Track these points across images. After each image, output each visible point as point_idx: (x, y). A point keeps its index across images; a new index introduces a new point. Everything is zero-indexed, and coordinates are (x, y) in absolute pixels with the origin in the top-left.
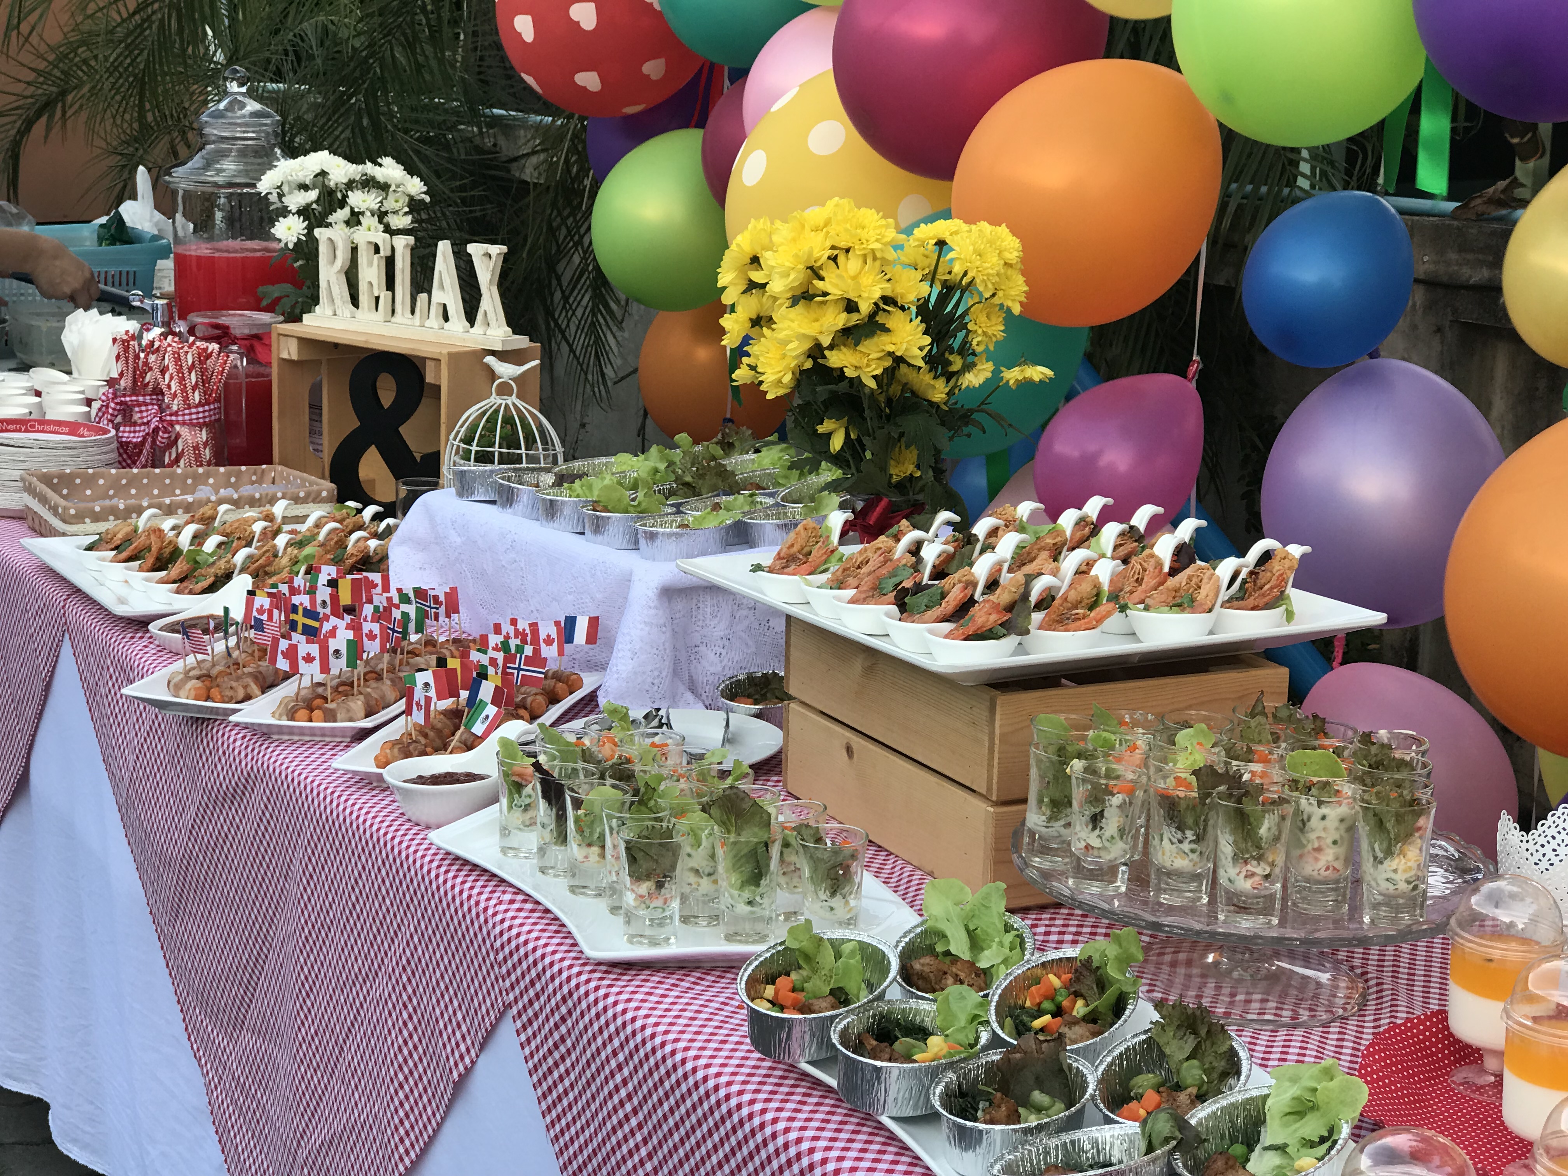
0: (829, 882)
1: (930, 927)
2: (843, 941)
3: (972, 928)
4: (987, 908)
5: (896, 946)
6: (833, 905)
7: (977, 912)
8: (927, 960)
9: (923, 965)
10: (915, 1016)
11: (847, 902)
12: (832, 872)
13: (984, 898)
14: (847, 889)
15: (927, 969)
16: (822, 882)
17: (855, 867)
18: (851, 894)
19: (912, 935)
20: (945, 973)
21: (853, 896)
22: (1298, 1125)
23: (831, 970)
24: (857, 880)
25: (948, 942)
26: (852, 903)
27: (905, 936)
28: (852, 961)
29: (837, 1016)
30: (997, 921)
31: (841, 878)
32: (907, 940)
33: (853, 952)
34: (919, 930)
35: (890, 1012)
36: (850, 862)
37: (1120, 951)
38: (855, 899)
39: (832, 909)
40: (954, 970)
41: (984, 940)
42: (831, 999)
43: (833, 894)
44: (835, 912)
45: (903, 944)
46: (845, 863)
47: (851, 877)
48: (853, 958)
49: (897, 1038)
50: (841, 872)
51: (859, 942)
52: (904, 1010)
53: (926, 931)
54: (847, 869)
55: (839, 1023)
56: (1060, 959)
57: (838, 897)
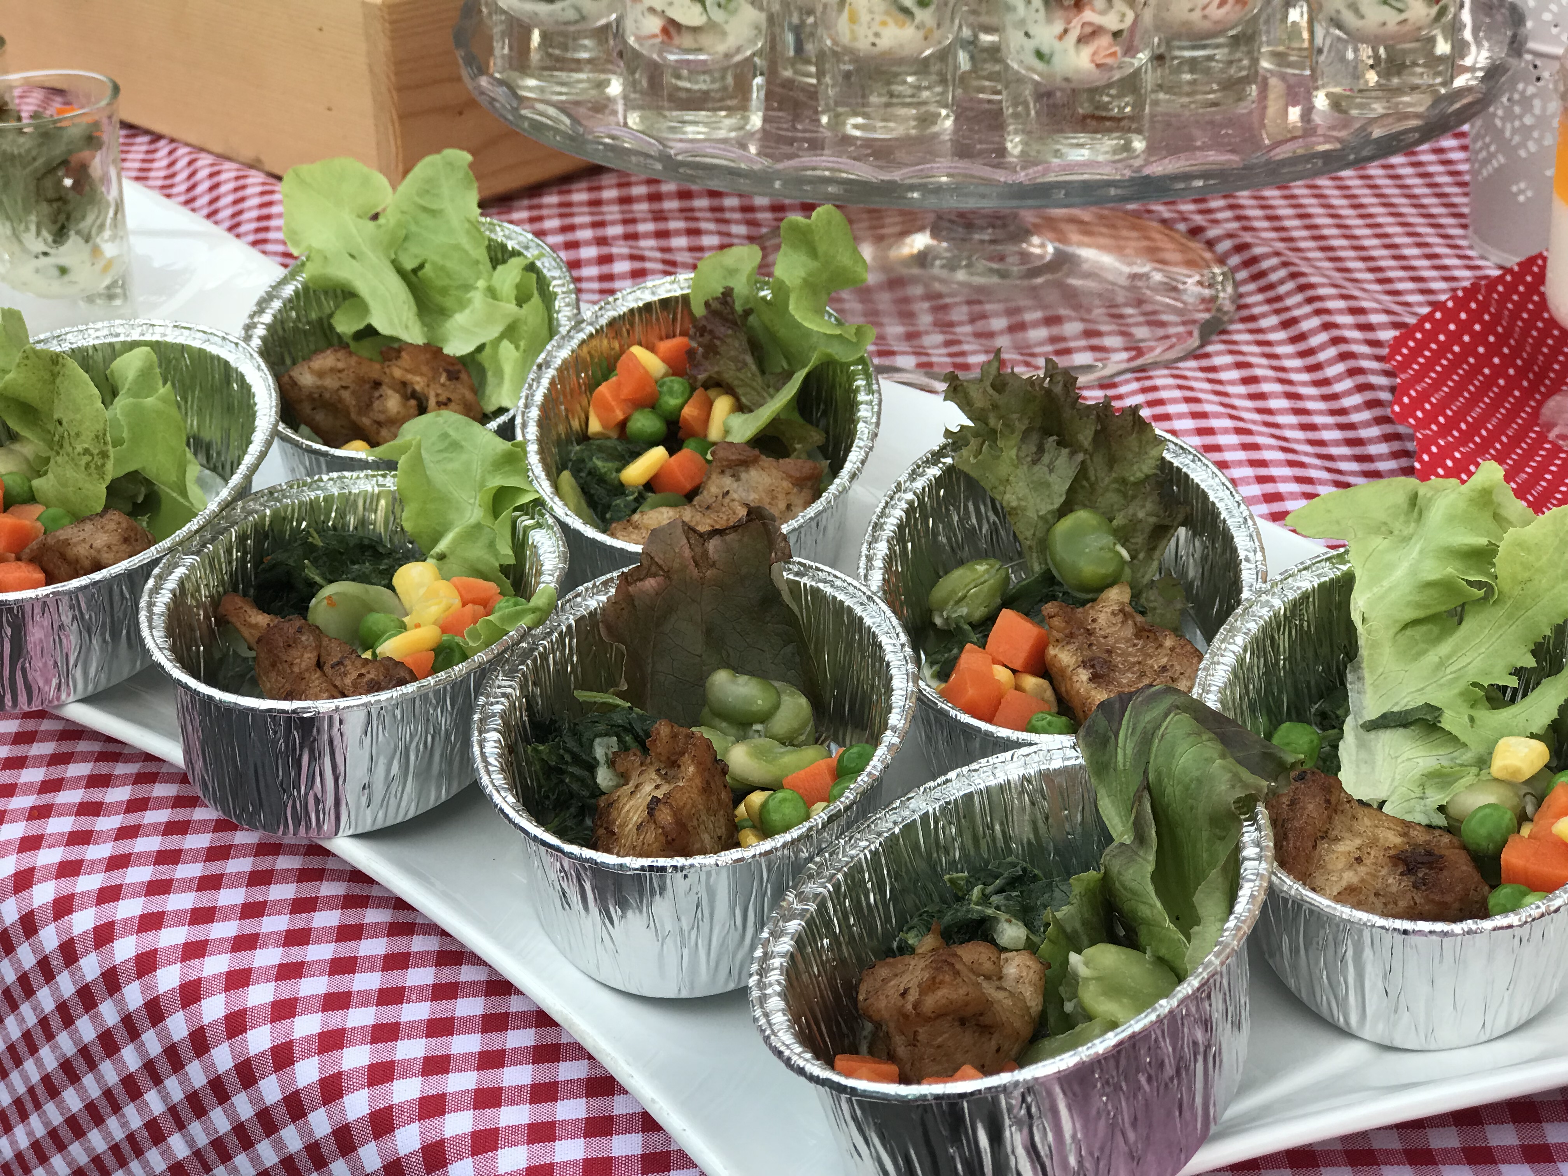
0: (45, 208)
1: (313, 279)
2: (114, 351)
3: (409, 265)
4: (433, 213)
5: (248, 338)
6: (63, 261)
7: (413, 228)
8: (327, 360)
9: (321, 374)
10: (342, 515)
11: (96, 251)
12: (48, 183)
13: (424, 192)
14: (90, 219)
15: (330, 383)
16: (27, 211)
17: (98, 164)
18: (102, 227)
19: (277, 304)
20: (377, 384)
21: (107, 234)
22: (1445, 648)
23: (99, 438)
24: (112, 195)
25: (363, 308)
26: (109, 249)
27: (261, 311)
28: (150, 401)
29: (145, 571)
30: (465, 242)
31: (71, 195)
32: (267, 318)
33: (145, 374)
34: (288, 291)
35: (279, 519)
36: (85, 154)
37: (813, 265)
38: (113, 238)
39: (63, 271)
40: (397, 373)
41: (444, 291)
42: (116, 520)
43: (60, 235)
44: (70, 277)
45: (260, 331)
46: (74, 159)
47: (93, 190)
48: (152, 391)
49: (313, 589)
50: (68, 182)
51: (156, 346)
52: (313, 506)
53: (306, 288)
54: (81, 173)
55: (156, 590)
56: (648, 306)
57: (73, 241)
